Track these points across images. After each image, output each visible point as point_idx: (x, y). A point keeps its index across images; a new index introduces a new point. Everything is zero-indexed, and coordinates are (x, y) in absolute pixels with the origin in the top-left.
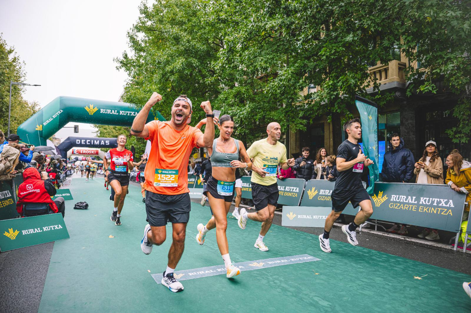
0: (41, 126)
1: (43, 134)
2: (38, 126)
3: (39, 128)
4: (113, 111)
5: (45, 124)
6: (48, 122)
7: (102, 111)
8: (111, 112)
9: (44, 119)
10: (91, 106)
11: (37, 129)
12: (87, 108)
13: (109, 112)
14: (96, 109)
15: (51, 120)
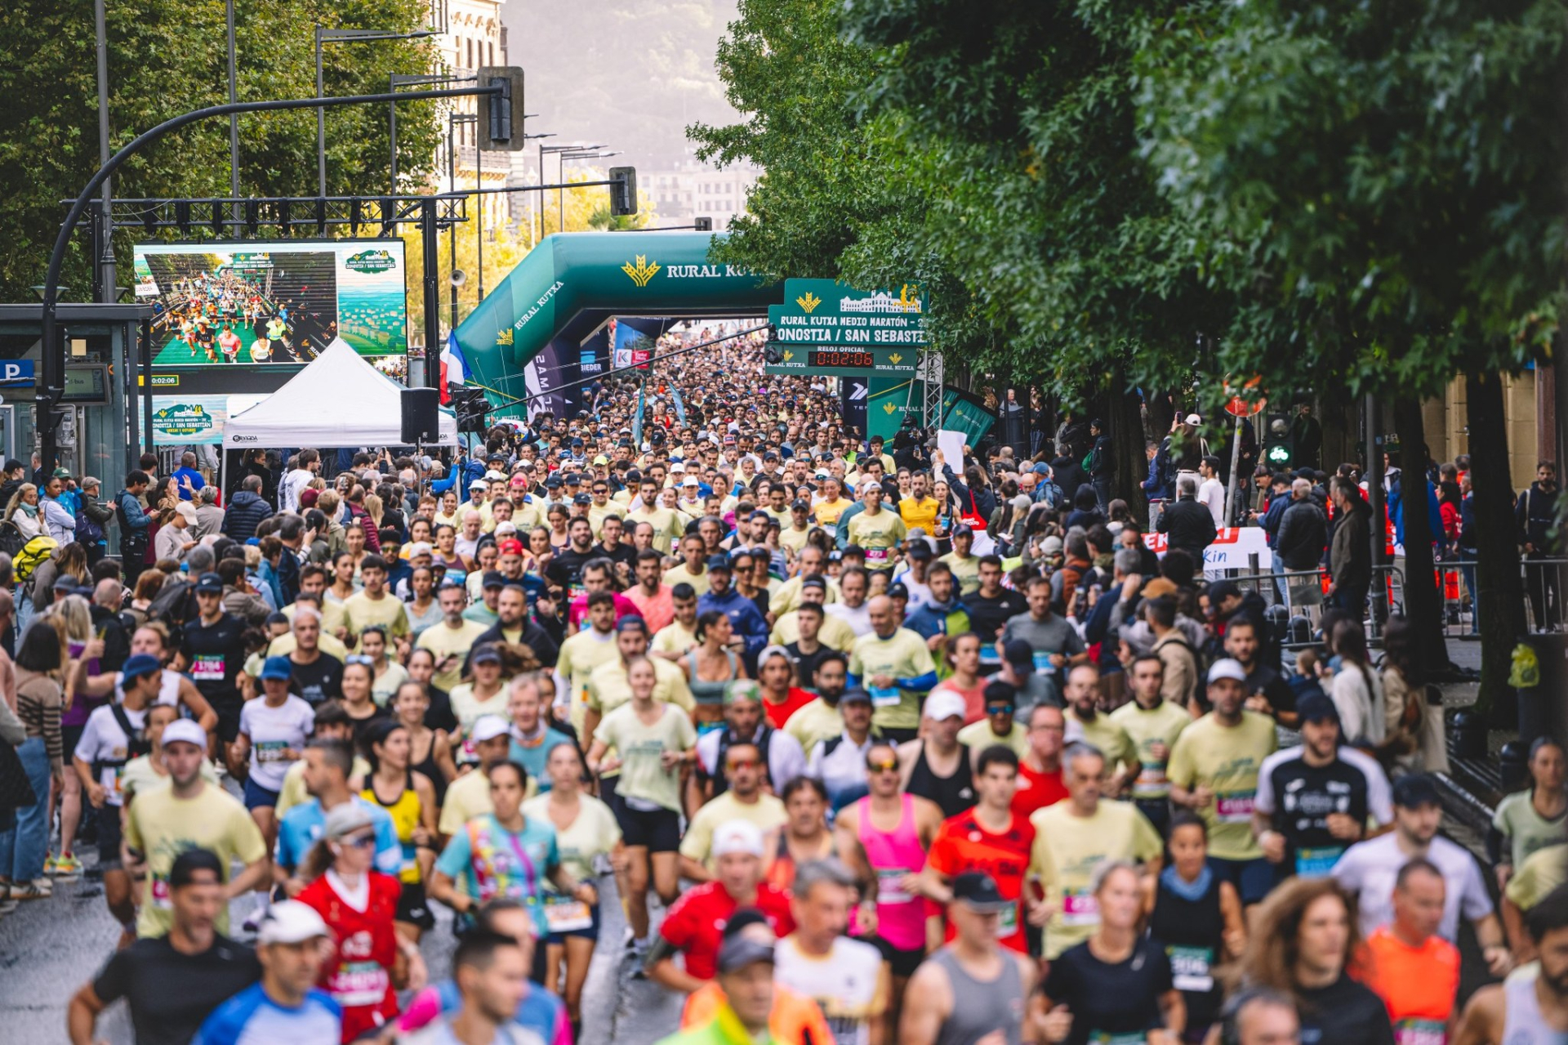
0: (510, 332)
1: (516, 353)
2: (502, 334)
3: (505, 338)
4: (705, 268)
5: (518, 326)
6: (526, 318)
7: (672, 271)
8: (699, 272)
9: (516, 312)
10: (641, 261)
11: (500, 342)
12: (628, 269)
13: (692, 271)
14: (654, 269)
15: (533, 312)
